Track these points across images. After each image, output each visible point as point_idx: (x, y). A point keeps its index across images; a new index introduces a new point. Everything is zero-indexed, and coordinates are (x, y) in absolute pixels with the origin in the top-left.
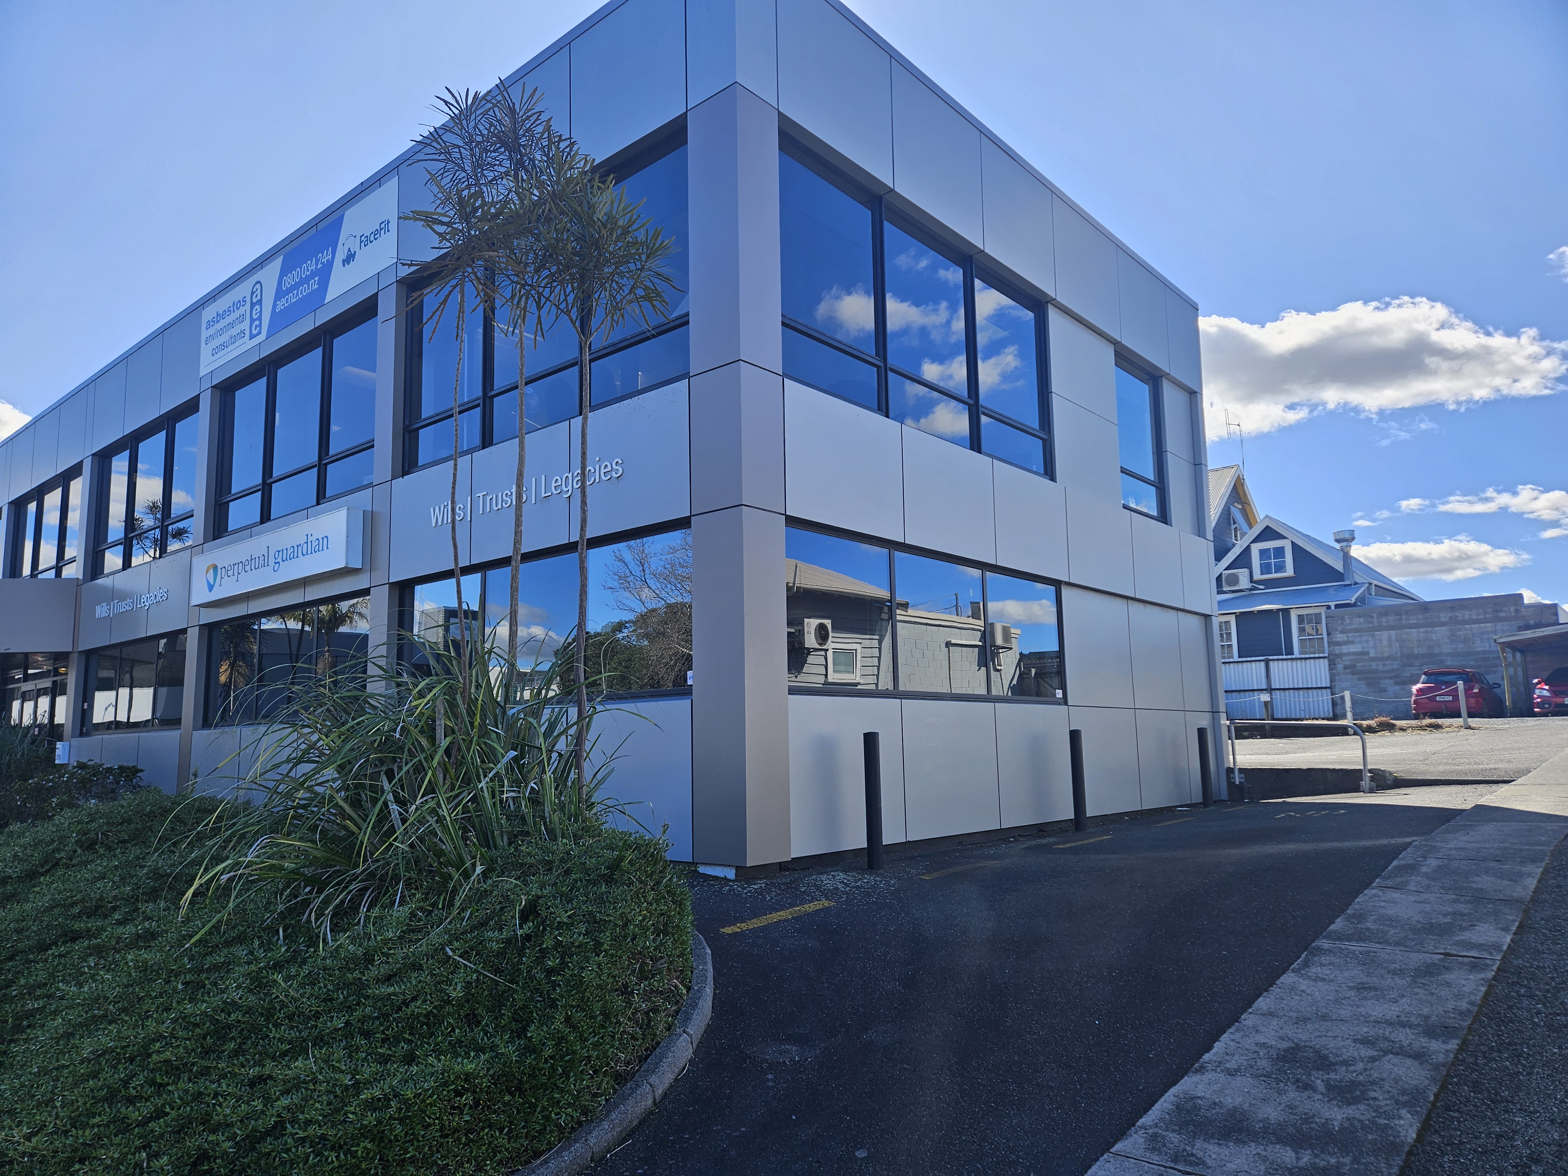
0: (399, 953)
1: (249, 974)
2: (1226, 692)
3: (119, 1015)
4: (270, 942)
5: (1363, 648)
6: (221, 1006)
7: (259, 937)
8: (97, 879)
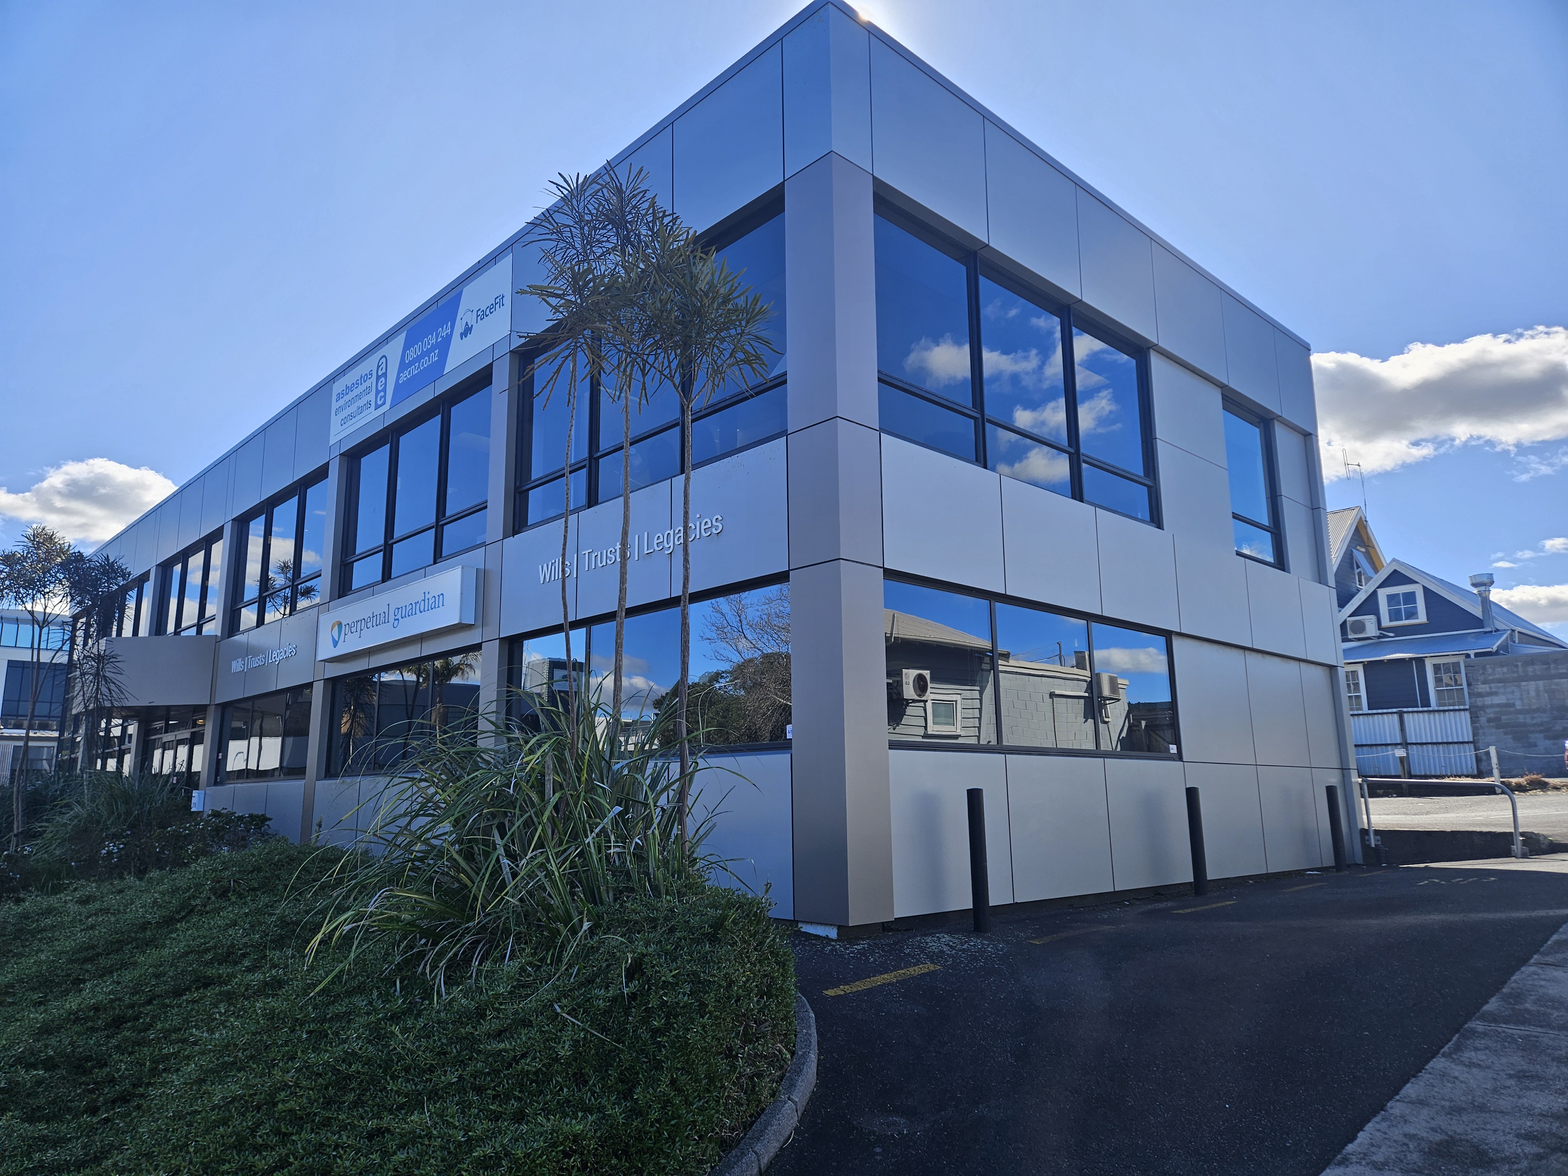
0: (510, 1008)
1: (368, 1024)
2: (1356, 746)
3: (247, 1062)
4: (388, 994)
5: (1508, 699)
6: (344, 1056)
7: (378, 988)
8: (228, 926)
